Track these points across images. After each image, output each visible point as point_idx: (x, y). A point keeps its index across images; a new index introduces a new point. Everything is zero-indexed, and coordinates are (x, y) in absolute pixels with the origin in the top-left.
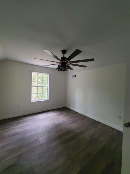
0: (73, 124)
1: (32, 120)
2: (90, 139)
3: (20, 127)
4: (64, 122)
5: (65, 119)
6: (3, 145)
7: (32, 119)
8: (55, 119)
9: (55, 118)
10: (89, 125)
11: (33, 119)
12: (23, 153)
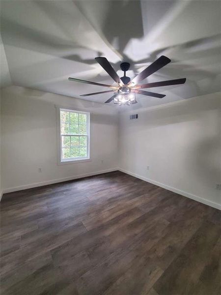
0: (136, 199)
1: (64, 193)
2: (169, 223)
3: (47, 204)
4: (120, 196)
5: (121, 189)
6: (23, 234)
7: (64, 191)
8: (104, 190)
9: (103, 188)
10: (163, 200)
11: (67, 190)
12: (60, 247)
